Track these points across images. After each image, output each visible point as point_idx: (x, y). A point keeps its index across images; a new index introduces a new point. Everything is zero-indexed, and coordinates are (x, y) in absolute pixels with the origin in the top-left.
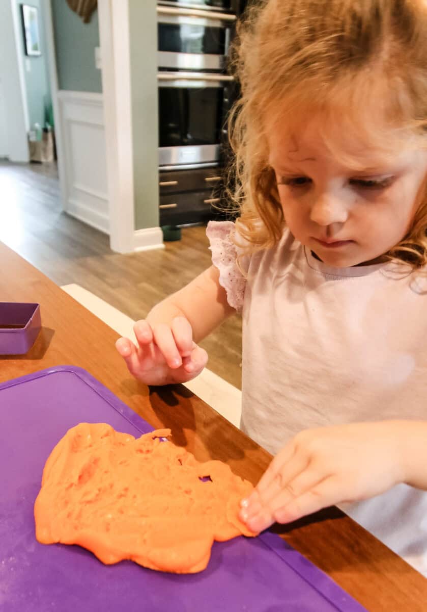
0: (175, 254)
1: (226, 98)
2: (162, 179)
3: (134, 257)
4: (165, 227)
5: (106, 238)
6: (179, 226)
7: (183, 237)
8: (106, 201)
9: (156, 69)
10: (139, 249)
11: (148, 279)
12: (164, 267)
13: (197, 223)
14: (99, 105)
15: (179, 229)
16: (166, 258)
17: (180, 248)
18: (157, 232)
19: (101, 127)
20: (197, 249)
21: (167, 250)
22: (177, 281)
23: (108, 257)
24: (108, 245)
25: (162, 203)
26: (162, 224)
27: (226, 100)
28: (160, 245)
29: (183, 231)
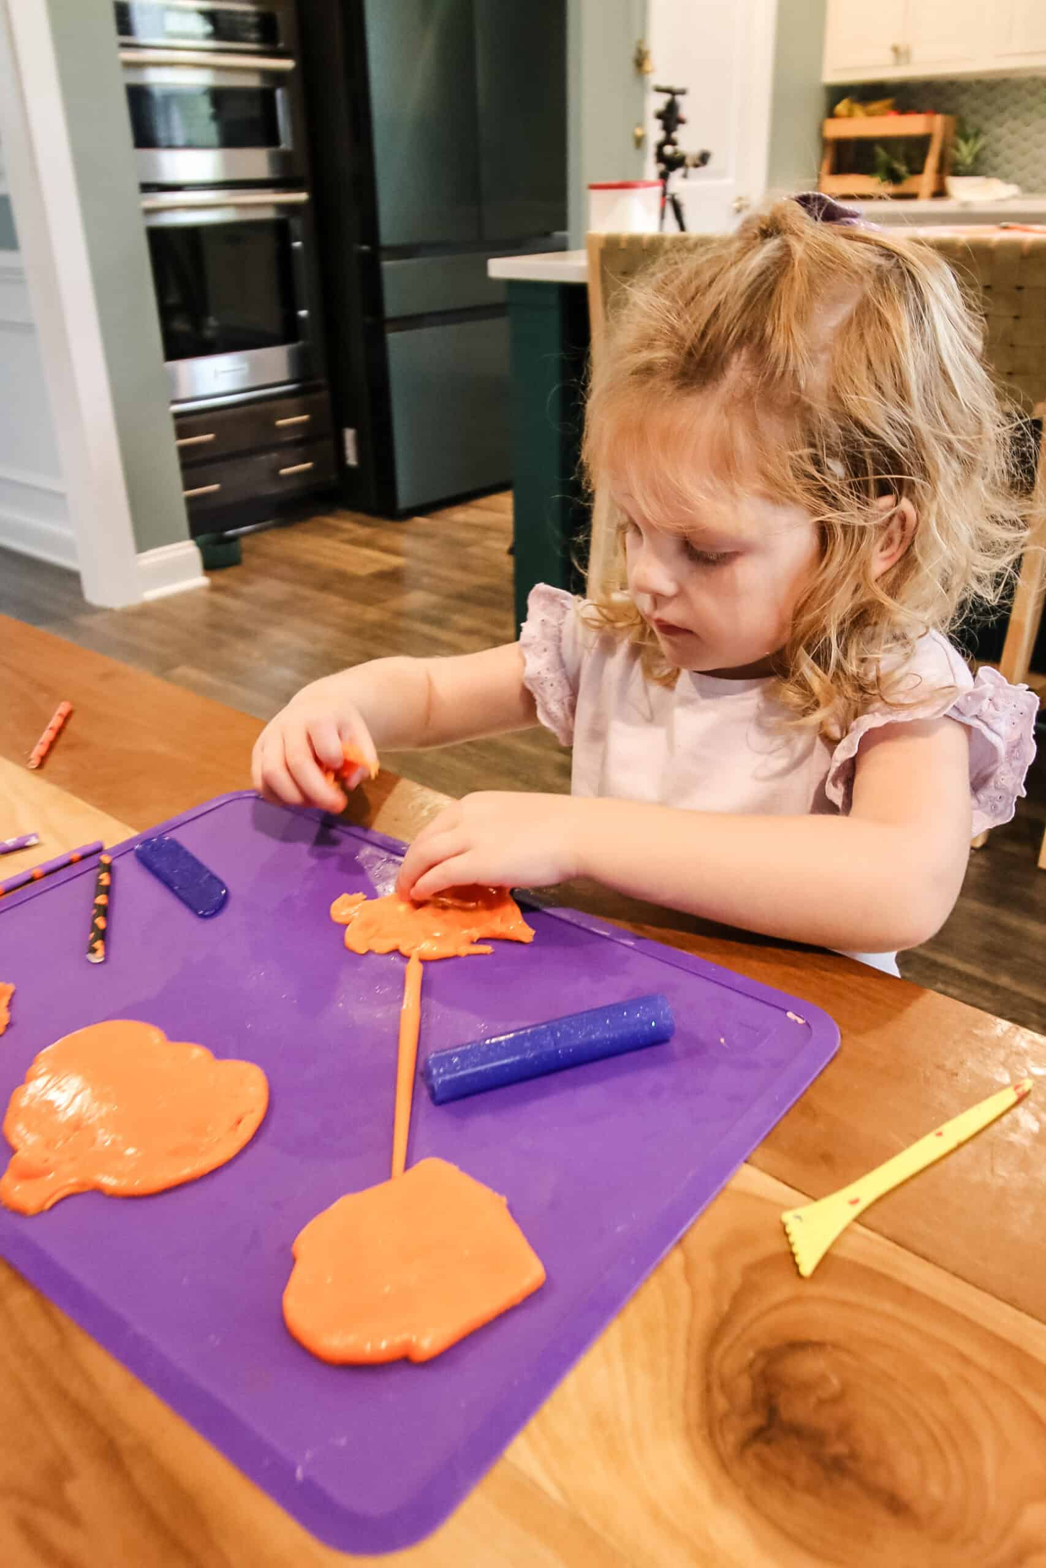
0: (235, 595)
1: (297, 240)
2: (182, 431)
3: (145, 612)
4: (201, 538)
5: (71, 578)
6: (230, 533)
7: (244, 556)
8: (61, 496)
9: (136, 188)
10: (152, 594)
11: (190, 657)
12: (215, 626)
13: (270, 522)
14: (15, 277)
15: (234, 539)
16: (215, 607)
17: (247, 582)
18: (188, 551)
19: (27, 328)
20: (282, 578)
21: (214, 588)
22: (256, 654)
23: (84, 621)
24: (79, 593)
25: (188, 486)
26: (194, 534)
27: (297, 244)
28: (199, 580)
29: (245, 542)
